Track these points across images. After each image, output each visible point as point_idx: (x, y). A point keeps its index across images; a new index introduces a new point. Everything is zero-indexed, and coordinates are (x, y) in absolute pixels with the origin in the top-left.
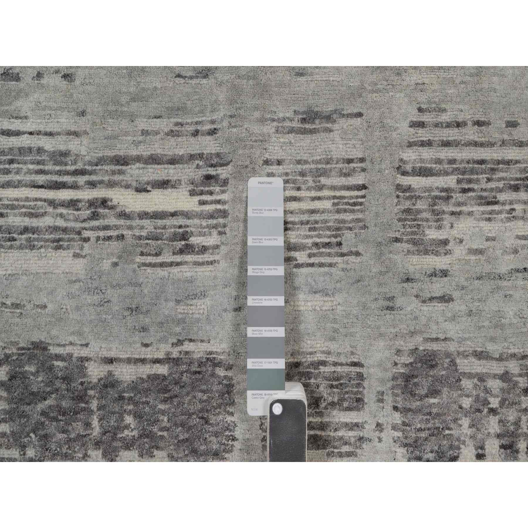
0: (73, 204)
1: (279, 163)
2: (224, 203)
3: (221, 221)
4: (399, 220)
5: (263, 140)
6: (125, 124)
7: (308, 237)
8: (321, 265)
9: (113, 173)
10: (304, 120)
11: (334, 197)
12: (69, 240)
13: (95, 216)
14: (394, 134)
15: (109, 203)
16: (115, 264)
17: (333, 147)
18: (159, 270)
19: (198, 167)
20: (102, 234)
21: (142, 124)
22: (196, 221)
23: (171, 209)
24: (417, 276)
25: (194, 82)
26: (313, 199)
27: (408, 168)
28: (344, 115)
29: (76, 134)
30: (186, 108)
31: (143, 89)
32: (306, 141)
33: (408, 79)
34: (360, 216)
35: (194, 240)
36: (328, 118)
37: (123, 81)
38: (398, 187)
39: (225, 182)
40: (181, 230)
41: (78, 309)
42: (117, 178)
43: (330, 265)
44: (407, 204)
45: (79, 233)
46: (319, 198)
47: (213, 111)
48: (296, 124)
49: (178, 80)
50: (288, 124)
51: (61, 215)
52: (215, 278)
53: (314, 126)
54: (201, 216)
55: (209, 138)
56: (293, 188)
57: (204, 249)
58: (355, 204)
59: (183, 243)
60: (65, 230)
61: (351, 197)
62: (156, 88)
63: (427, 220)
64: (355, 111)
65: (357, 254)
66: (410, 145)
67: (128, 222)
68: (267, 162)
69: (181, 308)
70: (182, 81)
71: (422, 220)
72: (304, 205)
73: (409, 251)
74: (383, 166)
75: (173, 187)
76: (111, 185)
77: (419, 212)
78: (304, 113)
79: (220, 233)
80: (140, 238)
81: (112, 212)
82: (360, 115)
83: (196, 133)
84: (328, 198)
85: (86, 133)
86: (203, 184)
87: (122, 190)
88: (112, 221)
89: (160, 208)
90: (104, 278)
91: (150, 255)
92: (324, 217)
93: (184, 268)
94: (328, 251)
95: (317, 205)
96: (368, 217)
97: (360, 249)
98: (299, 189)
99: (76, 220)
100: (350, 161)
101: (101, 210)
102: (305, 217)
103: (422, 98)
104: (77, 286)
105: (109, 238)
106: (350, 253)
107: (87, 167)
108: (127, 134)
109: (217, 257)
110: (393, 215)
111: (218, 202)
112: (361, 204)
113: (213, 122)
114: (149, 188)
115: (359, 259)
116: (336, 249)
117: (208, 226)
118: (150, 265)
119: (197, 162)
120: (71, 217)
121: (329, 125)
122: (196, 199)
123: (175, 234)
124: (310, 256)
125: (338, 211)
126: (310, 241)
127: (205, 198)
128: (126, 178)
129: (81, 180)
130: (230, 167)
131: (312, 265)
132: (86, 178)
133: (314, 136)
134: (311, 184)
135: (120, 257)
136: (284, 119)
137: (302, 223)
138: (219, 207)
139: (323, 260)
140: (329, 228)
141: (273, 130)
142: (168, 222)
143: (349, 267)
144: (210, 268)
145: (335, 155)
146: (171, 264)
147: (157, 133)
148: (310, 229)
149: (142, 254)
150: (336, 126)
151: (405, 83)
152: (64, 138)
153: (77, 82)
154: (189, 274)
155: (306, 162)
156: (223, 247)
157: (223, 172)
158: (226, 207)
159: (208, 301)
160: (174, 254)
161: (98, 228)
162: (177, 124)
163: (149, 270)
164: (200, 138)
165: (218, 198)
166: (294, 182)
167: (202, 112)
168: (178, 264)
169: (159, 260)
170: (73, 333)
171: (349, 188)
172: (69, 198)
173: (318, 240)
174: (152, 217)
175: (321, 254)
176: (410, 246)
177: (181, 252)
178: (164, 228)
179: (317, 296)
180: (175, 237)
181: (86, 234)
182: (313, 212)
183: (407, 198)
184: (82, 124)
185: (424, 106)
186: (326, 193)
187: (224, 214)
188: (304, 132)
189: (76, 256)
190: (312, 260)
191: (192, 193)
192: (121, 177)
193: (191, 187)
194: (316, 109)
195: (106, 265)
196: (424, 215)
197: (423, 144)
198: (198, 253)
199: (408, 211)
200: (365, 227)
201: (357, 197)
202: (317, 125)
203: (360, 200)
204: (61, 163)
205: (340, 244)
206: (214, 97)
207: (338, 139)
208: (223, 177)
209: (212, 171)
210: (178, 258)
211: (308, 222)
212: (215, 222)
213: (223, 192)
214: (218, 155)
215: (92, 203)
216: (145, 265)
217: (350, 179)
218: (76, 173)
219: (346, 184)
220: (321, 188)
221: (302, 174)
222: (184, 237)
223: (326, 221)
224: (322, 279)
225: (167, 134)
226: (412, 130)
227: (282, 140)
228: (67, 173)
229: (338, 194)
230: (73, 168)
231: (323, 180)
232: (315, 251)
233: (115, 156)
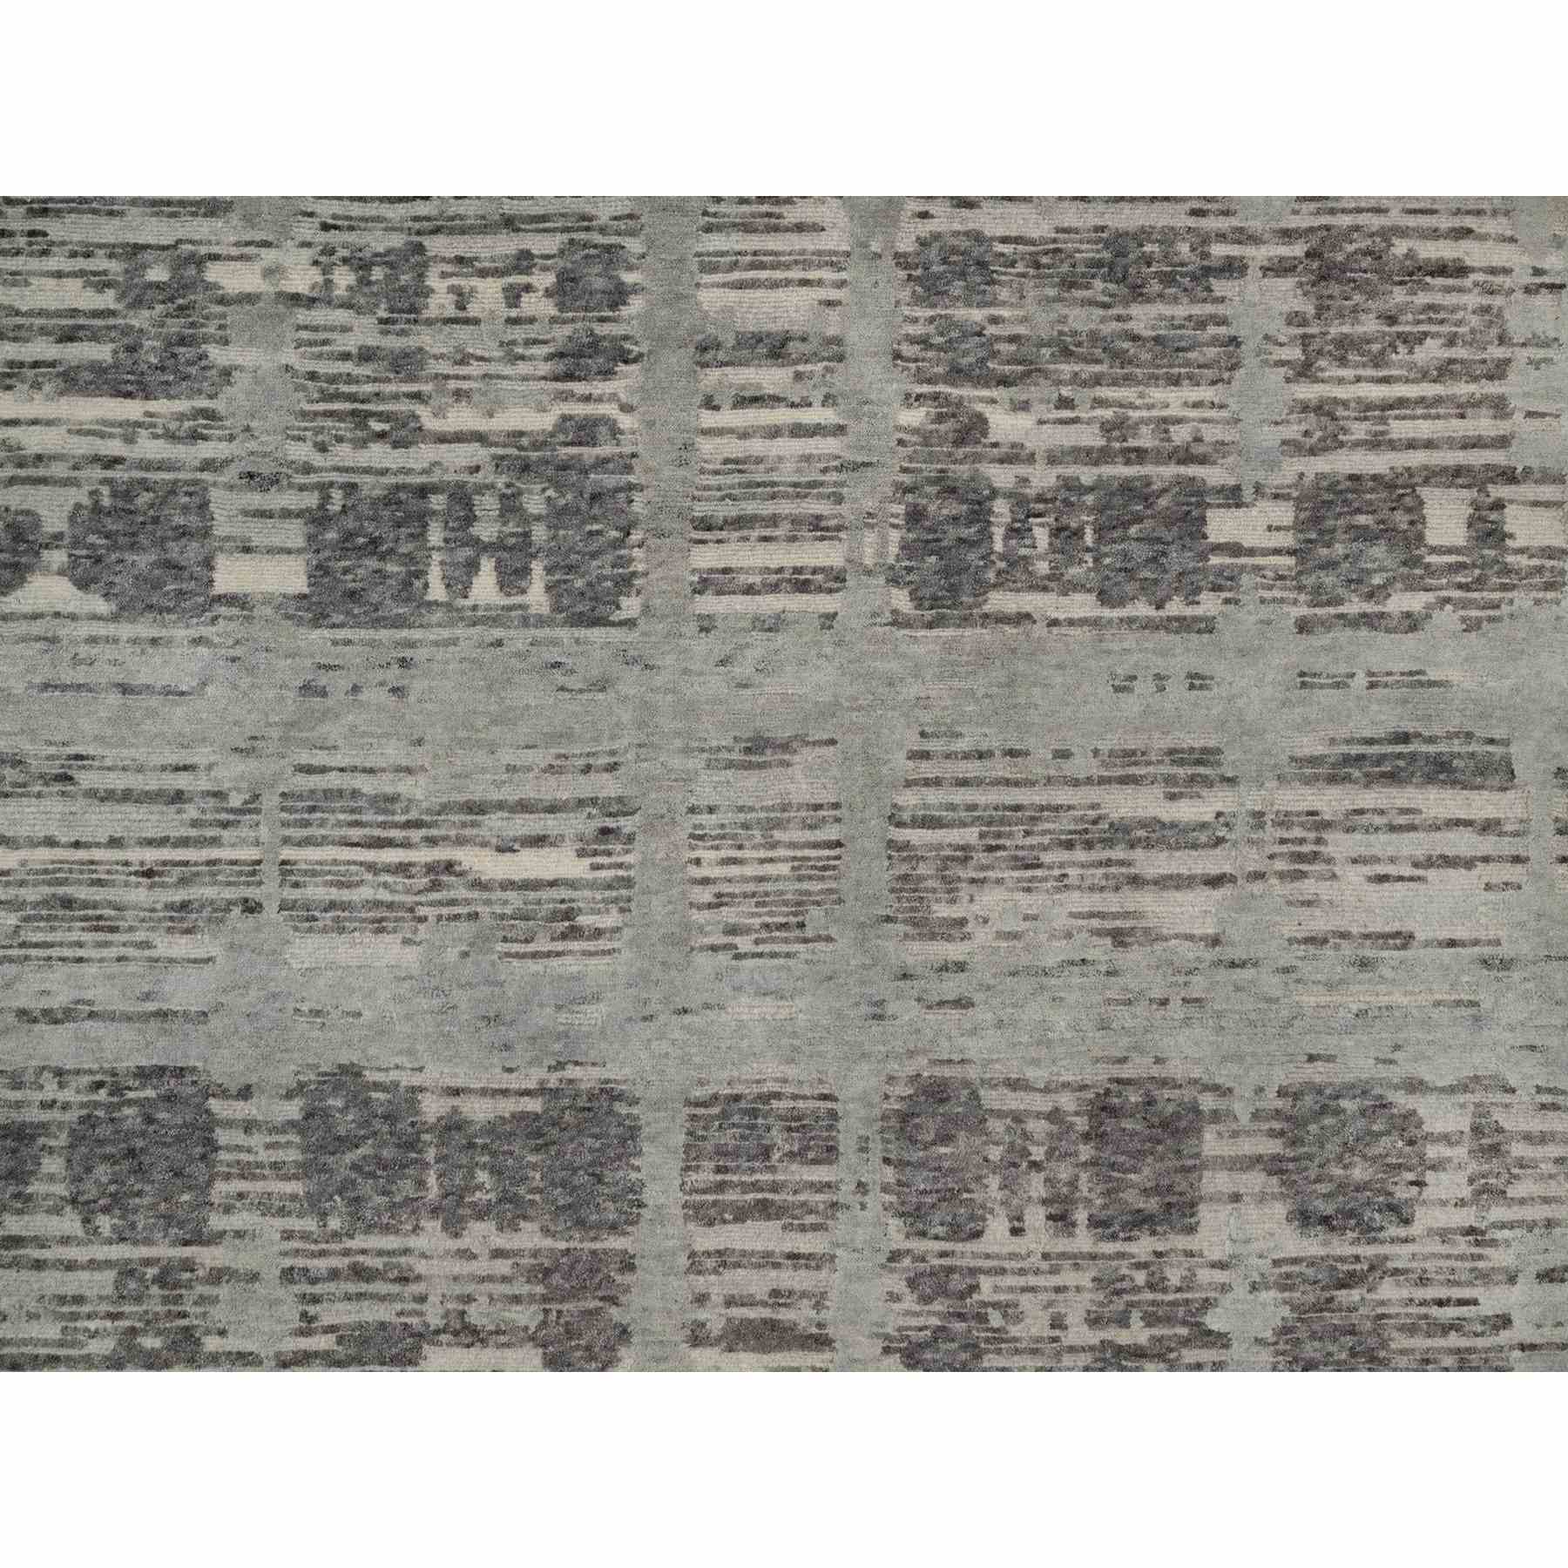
0: (403, 869)
1: (711, 810)
2: (629, 867)
3: (624, 892)
4: (892, 891)
5: (688, 779)
6: (481, 757)
7: (753, 915)
8: (774, 955)
9: (464, 825)
10: (748, 750)
11: (794, 859)
12: (397, 920)
13: (435, 886)
14: (885, 770)
15: (457, 868)
16: (465, 954)
17: (792, 788)
18: (530, 962)
19: (589, 816)
20: (445, 911)
21: (507, 756)
22: (587, 893)
23: (549, 876)
24: (919, 970)
25: (585, 696)
26: (762, 861)
27: (906, 816)
28: (808, 743)
29: (409, 770)
30: (572, 735)
31: (510, 708)
32: (751, 780)
33: (905, 690)
34: (834, 885)
35: (583, 920)
36: (785, 747)
37: (481, 696)
38: (891, 844)
39: (630, 838)
40: (563, 906)
41: (408, 1017)
42: (468, 832)
43: (788, 955)
44: (904, 869)
45: (411, 910)
46: (771, 860)
47: (613, 738)
48: (735, 756)
49: (561, 695)
50: (724, 755)
51: (385, 885)
52: (614, 974)
53: (763, 759)
54: (593, 885)
55: (606, 775)
56: (731, 846)
57: (598, 933)
58: (825, 868)
59: (567, 924)
60: (390, 906)
61: (820, 859)
62: (528, 706)
63: (934, 891)
64: (825, 737)
65: (829, 939)
66: (909, 784)
67: (485, 895)
68: (692, 810)
69: (563, 1017)
70: (567, 695)
71: (926, 890)
72: (749, 871)
73: (906, 935)
74: (867, 814)
75: (551, 845)
76: (460, 842)
77: (921, 878)
78: (749, 740)
79: (622, 910)
80: (502, 917)
81: (461, 880)
82: (832, 742)
83: (587, 769)
84: (785, 860)
85: (423, 769)
86: (596, 840)
87: (477, 849)
88: (462, 893)
89: (532, 875)
90: (447, 975)
91: (516, 941)
92: (780, 886)
93: (568, 960)
94: (784, 934)
95: (769, 869)
96: (845, 885)
97: (833, 932)
98: (740, 847)
99: (408, 891)
100: (818, 807)
101: (444, 878)
102: (750, 887)
103: (926, 717)
104: (407, 985)
105: (457, 917)
106: (818, 938)
107: (424, 817)
108: (484, 770)
109: (616, 945)
110: (883, 884)
111: (620, 866)
112: (834, 868)
113: (613, 753)
114: (516, 847)
115: (831, 946)
116: (797, 933)
117: (603, 900)
118: (517, 956)
119: (588, 810)
120: (400, 887)
121: (787, 757)
122: (587, 861)
123: (555, 912)
124: (757, 942)
125: (800, 879)
126: (757, 921)
127: (599, 860)
128: (483, 832)
129: (416, 835)
130: (637, 817)
131: (760, 955)
132: (423, 832)
133: (764, 773)
134: (759, 839)
135: (470, 945)
136: (719, 749)
137: (745, 895)
138: (621, 873)
139: (776, 948)
140: (786, 903)
141: (703, 764)
142: (545, 894)
143: (815, 958)
144: (607, 959)
145: (796, 799)
146: (548, 955)
147: (529, 769)
148: (758, 904)
149: (505, 940)
150: (797, 758)
151: (900, 698)
152: (391, 776)
153: (412, 699)
154: (574, 969)
155: (752, 809)
156: (626, 930)
157: (627, 824)
158: (632, 873)
159: (603, 1007)
160: (553, 939)
161: (440, 903)
162: (559, 756)
163: (515, 962)
164: (592, 775)
165: (619, 860)
166: (734, 837)
167: (596, 740)
168: (558, 954)
169: (531, 948)
170: (400, 1053)
171: (816, 845)
172: (397, 860)
173: (768, 920)
174: (520, 888)
175: (773, 940)
176: (909, 929)
177: (564, 936)
178: (539, 902)
179: (768, 999)
180: (554, 917)
181: (422, 911)
182: (761, 879)
183: (904, 859)
184: (419, 757)
185: (928, 730)
186: (781, 852)
187: (628, 883)
188: (749, 766)
189: (406, 942)
190: (760, 948)
191: (581, 854)
192: (475, 831)
193: (579, 845)
194: (767, 735)
195: (452, 955)
196: (930, 883)
197: (927, 783)
198: (588, 939)
199: (905, 878)
200: (840, 901)
201: (828, 858)
202: (768, 756)
203: (832, 863)
204: (385, 812)
205: (801, 925)
206: (615, 719)
207: (799, 776)
208: (626, 831)
209: (610, 823)
210: (559, 946)
211: (754, 895)
212: (614, 894)
213: (627, 852)
214: (620, 800)
215: (431, 868)
216: (508, 955)
217: (817, 832)
218: (408, 825)
219: (813, 839)
220: (774, 845)
221: (746, 826)
222: (568, 915)
223: (782, 893)
224: (775, 975)
225: (545, 771)
226: (911, 764)
227: (715, 779)
228: (396, 825)
229: (799, 854)
230: (403, 818)
231: (778, 835)
232: (764, 935)
233: (467, 802)
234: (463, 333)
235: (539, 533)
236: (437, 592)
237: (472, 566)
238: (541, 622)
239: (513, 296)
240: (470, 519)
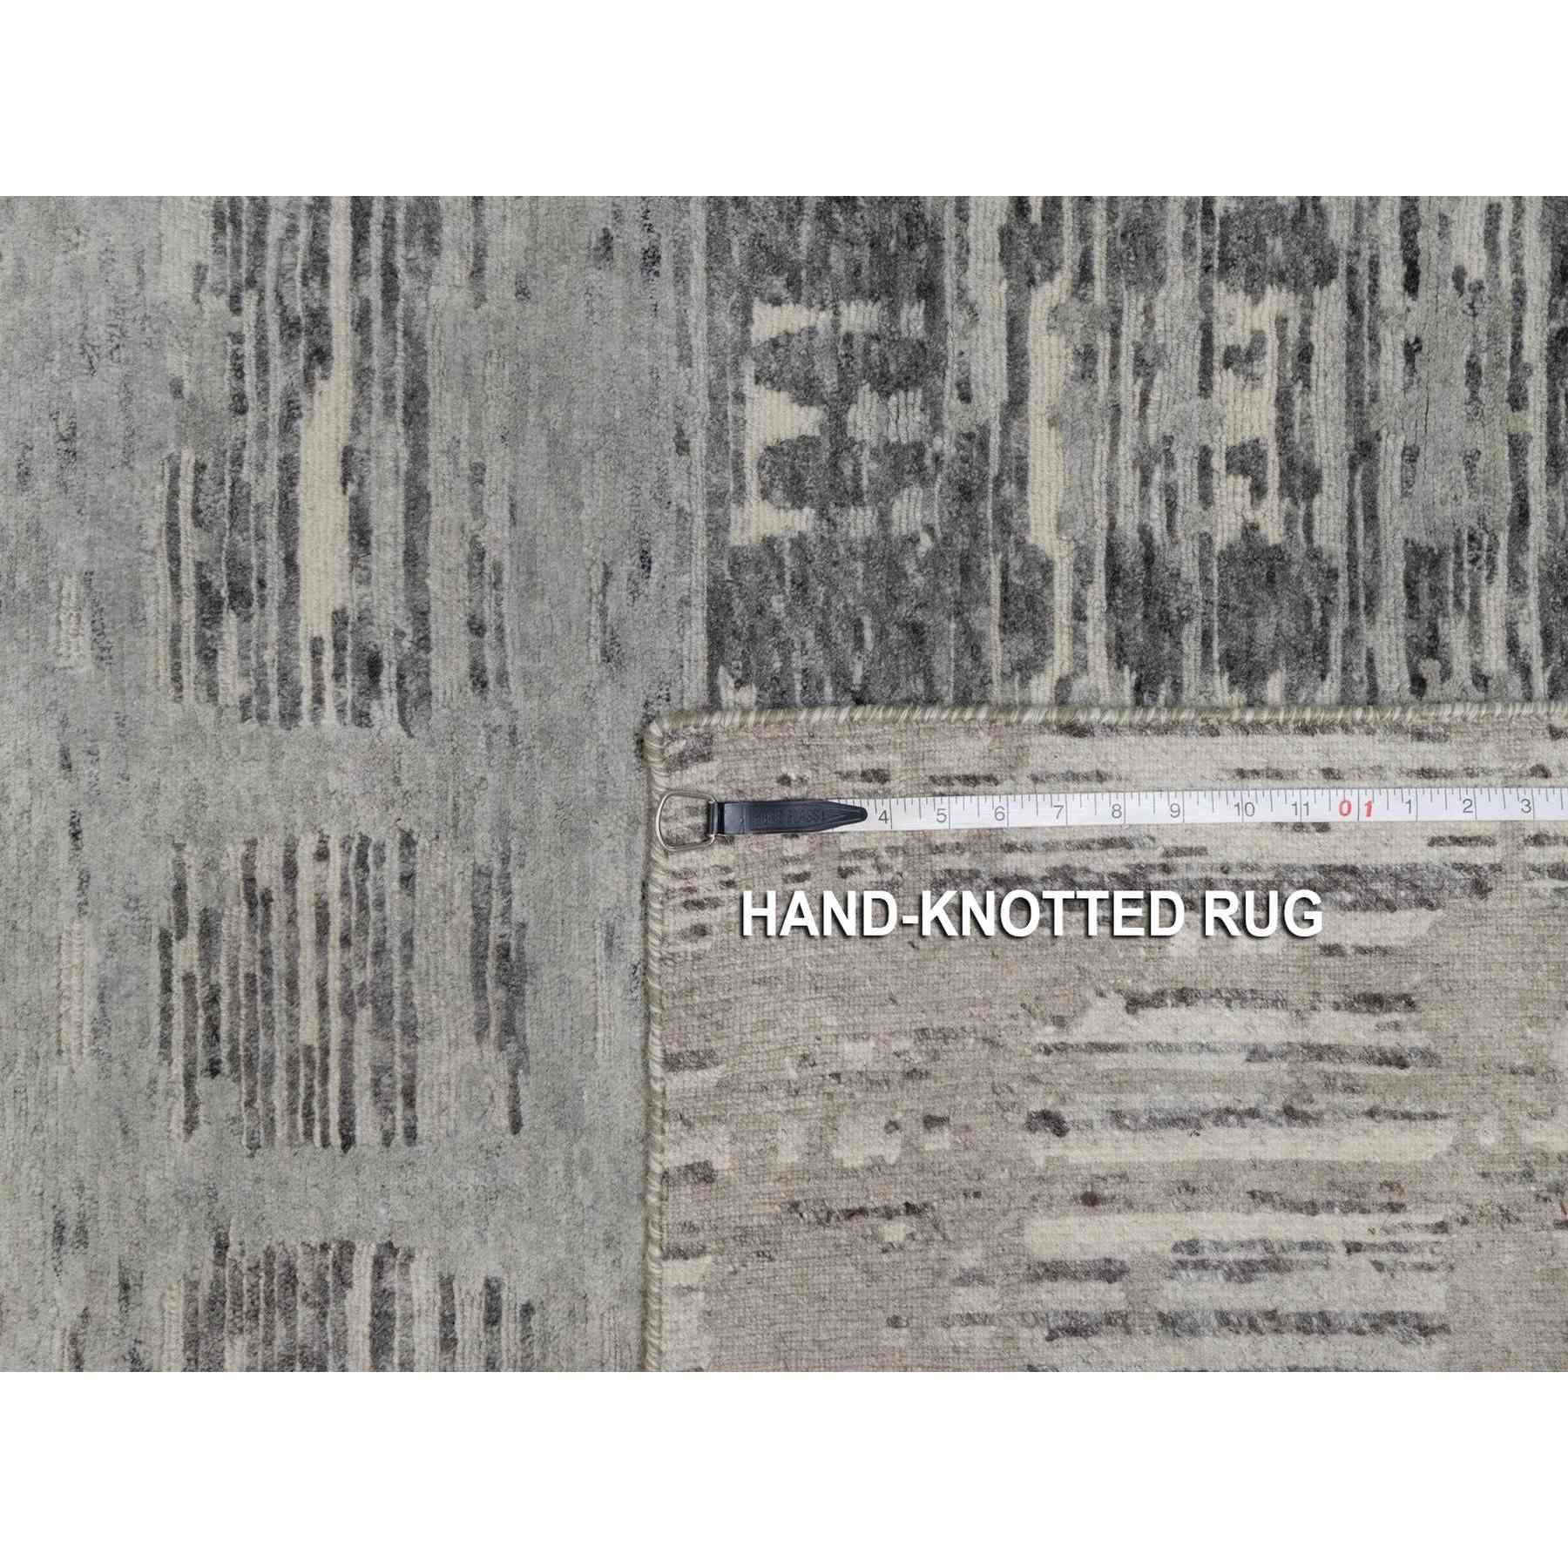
234: (1186, 362)
235: (860, 522)
236: (769, 322)
237: (806, 393)
238: (717, 528)
239: (1245, 460)
240: (885, 385)
